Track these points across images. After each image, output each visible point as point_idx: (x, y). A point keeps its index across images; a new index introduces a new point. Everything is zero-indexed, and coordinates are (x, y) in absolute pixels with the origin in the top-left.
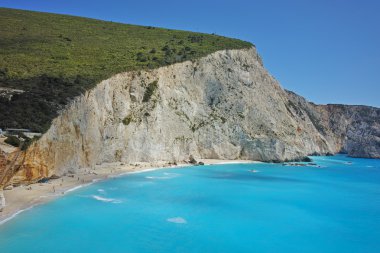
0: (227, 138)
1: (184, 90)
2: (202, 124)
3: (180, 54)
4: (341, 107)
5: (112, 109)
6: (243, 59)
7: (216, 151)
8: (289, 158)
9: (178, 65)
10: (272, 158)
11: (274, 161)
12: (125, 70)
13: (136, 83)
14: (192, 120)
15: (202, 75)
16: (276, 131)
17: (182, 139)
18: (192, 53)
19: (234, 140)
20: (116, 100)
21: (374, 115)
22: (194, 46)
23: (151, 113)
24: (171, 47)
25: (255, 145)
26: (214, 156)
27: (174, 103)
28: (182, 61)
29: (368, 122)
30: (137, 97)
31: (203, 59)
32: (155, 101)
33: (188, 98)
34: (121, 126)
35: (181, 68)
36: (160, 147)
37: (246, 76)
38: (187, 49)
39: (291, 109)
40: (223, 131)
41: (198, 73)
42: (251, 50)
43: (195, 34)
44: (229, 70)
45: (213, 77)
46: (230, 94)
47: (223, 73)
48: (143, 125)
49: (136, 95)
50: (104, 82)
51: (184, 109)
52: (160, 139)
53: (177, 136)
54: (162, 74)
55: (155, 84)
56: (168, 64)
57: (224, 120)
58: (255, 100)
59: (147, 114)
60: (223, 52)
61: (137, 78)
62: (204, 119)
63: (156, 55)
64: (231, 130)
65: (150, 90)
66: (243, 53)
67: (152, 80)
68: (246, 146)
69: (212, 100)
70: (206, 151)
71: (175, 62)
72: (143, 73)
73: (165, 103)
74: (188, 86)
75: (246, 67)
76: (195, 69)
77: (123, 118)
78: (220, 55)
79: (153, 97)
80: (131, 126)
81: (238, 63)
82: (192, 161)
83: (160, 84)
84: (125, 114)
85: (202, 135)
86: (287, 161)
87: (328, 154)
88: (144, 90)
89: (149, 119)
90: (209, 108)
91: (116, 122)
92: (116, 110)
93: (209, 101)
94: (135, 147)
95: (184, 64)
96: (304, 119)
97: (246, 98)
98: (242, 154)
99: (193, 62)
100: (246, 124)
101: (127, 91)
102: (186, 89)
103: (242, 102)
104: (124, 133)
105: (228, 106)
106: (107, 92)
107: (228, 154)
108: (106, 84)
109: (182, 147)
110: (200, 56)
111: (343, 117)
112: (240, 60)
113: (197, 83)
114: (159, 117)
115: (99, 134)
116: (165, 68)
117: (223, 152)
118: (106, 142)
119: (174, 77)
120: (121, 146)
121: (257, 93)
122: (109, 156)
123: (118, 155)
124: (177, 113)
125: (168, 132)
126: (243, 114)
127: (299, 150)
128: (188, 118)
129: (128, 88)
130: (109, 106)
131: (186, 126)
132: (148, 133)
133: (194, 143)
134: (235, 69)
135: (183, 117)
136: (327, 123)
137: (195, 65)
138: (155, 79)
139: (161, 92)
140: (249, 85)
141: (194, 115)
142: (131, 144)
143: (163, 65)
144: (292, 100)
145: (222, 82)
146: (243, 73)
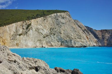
1: (41, 26)
2: (47, 36)
4: (106, 30)
5: (15, 32)
7: (52, 44)
8: (78, 46)
10: (71, 46)
11: (72, 47)
12: (21, 21)
14: (44, 35)
15: (47, 21)
16: (73, 37)
17: (40, 40)
19: (58, 41)
20: (17, 29)
25: (65, 42)
27: (37, 30)
28: (40, 17)
31: (48, 16)
33: (42, 28)
34: (18, 36)
37: (63, 21)
40: (54, 38)
41: (45, 21)
42: (66, 13)
44: (57, 19)
45: (51, 22)
46: (57, 26)
47: (55, 20)
48: (25, 36)
49: (24, 27)
50: (13, 24)
51: (41, 31)
52: (32, 40)
53: (38, 39)
54: (33, 22)
55: (30, 24)
56: (35, 18)
57: (54, 34)
58: (66, 28)
59: (27, 33)
60: (55, 14)
61: (25, 23)
62: (48, 34)
64: (57, 37)
65: (29, 26)
66: (62, 14)
67: (29, 23)
68: (62, 42)
69: (51, 29)
70: (49, 44)
71: (38, 18)
72: (27, 21)
73: (34, 30)
75: (63, 18)
76: (45, 20)
77: (19, 34)
78: (54, 15)
79: (29, 28)
80: (21, 36)
81: (60, 17)
82: (43, 46)
83: (32, 24)
84: (20, 32)
85: (47, 39)
86: (77, 47)
88: (26, 26)
91: (16, 35)
92: (17, 32)
93: (50, 29)
94: (23, 42)
95: (41, 18)
96: (90, 35)
97: (63, 28)
98: (61, 45)
99: (44, 18)
100: (62, 36)
101: (21, 27)
102: (42, 25)
103: (61, 29)
104: (19, 38)
105: (56, 30)
106: (14, 27)
107: (56, 45)
108: (14, 24)
109: (40, 43)
110: (47, 16)
111: (107, 34)
112: (61, 16)
113: (45, 23)
114: (31, 34)
115: (9, 38)
116: (34, 19)
117: (54, 44)
118: (12, 40)
119: (37, 22)
120: (18, 42)
121: (67, 26)
122: (14, 45)
123: (17, 44)
124: (39, 33)
125: (35, 38)
126: (61, 32)
127: (82, 43)
128: (42, 34)
129: (22, 26)
130: (15, 30)
131: (42, 37)
132: (27, 38)
133: (44, 41)
134: (59, 19)
135: (40, 34)
136: (101, 36)
137: (45, 18)
138: (30, 23)
139: (32, 26)
140: (64, 23)
141: (45, 33)
142: (22, 41)
143: (33, 19)
144: (86, 29)
145: (55, 23)
146: (62, 20)
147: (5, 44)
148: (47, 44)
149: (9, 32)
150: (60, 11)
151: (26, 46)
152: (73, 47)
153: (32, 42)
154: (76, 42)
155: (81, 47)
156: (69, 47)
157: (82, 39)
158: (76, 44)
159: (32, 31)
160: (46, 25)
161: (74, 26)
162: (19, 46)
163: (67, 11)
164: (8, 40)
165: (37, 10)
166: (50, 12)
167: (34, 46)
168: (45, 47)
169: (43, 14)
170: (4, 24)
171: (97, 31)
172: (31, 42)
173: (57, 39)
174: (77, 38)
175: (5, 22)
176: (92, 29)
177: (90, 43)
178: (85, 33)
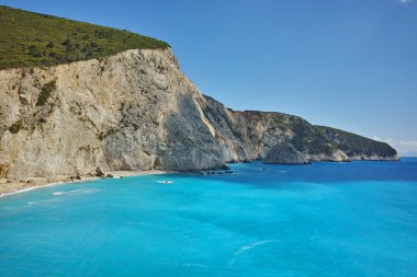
0: (140, 146)
1: (88, 92)
2: (111, 131)
3: (84, 50)
4: (258, 113)
6: (158, 60)
7: (128, 162)
9: (81, 63)
10: (189, 167)
11: (191, 171)
12: (12, 66)
13: (28, 81)
14: (99, 126)
15: (111, 76)
16: (192, 138)
18: (99, 50)
19: (148, 149)
21: (287, 121)
22: (101, 42)
23: (48, 119)
24: (73, 42)
25: (170, 153)
26: (126, 168)
27: (77, 108)
28: (86, 59)
29: (282, 129)
30: (29, 99)
31: (112, 58)
32: (52, 105)
33: (93, 101)
34: (7, 135)
35: (85, 67)
36: (59, 158)
37: (160, 79)
38: (93, 45)
39: (209, 115)
40: (135, 139)
41: (106, 74)
42: (166, 51)
43: (103, 29)
44: (142, 72)
45: (124, 80)
46: (143, 98)
47: (135, 75)
48: (36, 133)
49: (28, 97)
51: (89, 114)
52: (59, 150)
53: (81, 146)
54: (62, 73)
55: (52, 85)
56: (70, 61)
57: (136, 127)
59: (42, 121)
60: (136, 52)
61: (29, 78)
62: (114, 125)
63: (54, 50)
64: (144, 138)
65: (47, 91)
66: (158, 54)
67: (49, 79)
68: (161, 154)
69: (123, 105)
70: (117, 162)
71: (78, 60)
72: (37, 70)
73: (66, 107)
74: (94, 88)
75: (161, 69)
76: (103, 69)
77: (9, 125)
78: (132, 55)
79: (50, 100)
80: (21, 134)
81: (152, 64)
82: (99, 174)
83: (59, 84)
84: (12, 119)
85: (112, 144)
86: (204, 170)
87: (245, 162)
88: (38, 91)
89: (45, 126)
90: (119, 114)
93: (119, 106)
94: (27, 160)
95: (89, 62)
96: (222, 126)
97: (161, 103)
98: (157, 163)
99: (100, 61)
100: (161, 132)
101: (15, 92)
102: (92, 91)
103: (156, 108)
104: (11, 143)
105: (140, 111)
107: (140, 164)
109: (87, 158)
110: (109, 55)
111: (259, 123)
112: (154, 61)
113: (105, 85)
114: (58, 123)
116: (66, 66)
117: (135, 163)
119: (77, 77)
120: (7, 159)
124: (81, 119)
125: (69, 141)
126: (158, 120)
127: (216, 159)
128: (94, 125)
129: (17, 88)
131: (92, 134)
132: (44, 143)
133: (101, 153)
134: (149, 71)
135: (88, 124)
136: (244, 130)
137: (102, 64)
138: (52, 78)
139: (60, 94)
140: (164, 89)
141: (102, 121)
142: (21, 156)
143: (63, 63)
144: (210, 106)
145: (134, 84)
146: (158, 74)
148: (108, 161)
151: (37, 175)
152: (193, 171)
155: (214, 168)
158: (203, 160)
159: (59, 111)
160: (107, 90)
162: (11, 175)
168: (109, 175)
171: (233, 112)
172: (56, 158)
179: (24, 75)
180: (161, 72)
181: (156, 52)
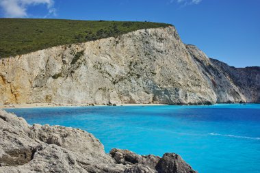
0: (141, 88)
1: (108, 56)
2: (121, 79)
4: (257, 68)
5: (45, 69)
6: (159, 34)
7: (133, 98)
8: (192, 102)
10: (177, 101)
11: (178, 104)
13: (67, 52)
14: (114, 76)
15: (123, 46)
16: (181, 83)
17: (104, 90)
18: (117, 32)
19: (147, 90)
20: (49, 63)
23: (76, 71)
25: (163, 92)
26: (132, 101)
27: (98, 66)
28: (106, 37)
31: (124, 35)
32: (79, 63)
33: (111, 62)
34: (51, 80)
35: (105, 42)
37: (160, 46)
38: (115, 30)
40: (138, 84)
41: (119, 45)
42: (167, 28)
44: (147, 42)
45: (132, 48)
46: (146, 58)
47: (142, 45)
48: (69, 79)
49: (66, 60)
50: (39, 51)
51: (107, 69)
52: (84, 89)
53: (100, 87)
54: (89, 47)
55: (82, 53)
56: (94, 39)
57: (139, 76)
58: (166, 62)
59: (72, 72)
60: (143, 31)
61: (68, 49)
62: (123, 75)
63: (90, 35)
64: (145, 83)
65: (77, 57)
66: (159, 31)
67: (80, 50)
68: (157, 93)
69: (131, 63)
70: (126, 98)
71: (100, 38)
72: (73, 46)
73: (91, 65)
74: (112, 54)
75: (161, 40)
76: (117, 42)
77: (53, 75)
78: (140, 33)
79: (79, 61)
80: (59, 79)
81: (155, 37)
82: (110, 103)
83: (86, 53)
84: (56, 71)
85: (122, 87)
86: (190, 104)
88: (72, 56)
89: (74, 75)
90: (128, 68)
91: (46, 77)
92: (48, 69)
93: (129, 64)
94: (62, 93)
95: (108, 39)
96: (220, 77)
97: (159, 61)
98: (154, 99)
99: (115, 38)
100: (157, 79)
102: (110, 55)
103: (154, 64)
104: (53, 84)
105: (143, 66)
106: (42, 58)
107: (142, 100)
108: (42, 53)
109: (104, 95)
110: (122, 34)
111: (258, 75)
112: (156, 35)
113: (118, 51)
114: (84, 74)
115: (29, 84)
116: (92, 42)
117: (139, 99)
118: (35, 89)
119: (100, 48)
120: (51, 92)
121: (170, 58)
122: (40, 99)
123: (48, 99)
124: (101, 72)
125: (92, 84)
126: (155, 71)
127: (201, 96)
128: (110, 75)
129: (61, 56)
130: (43, 66)
131: (108, 81)
132: (74, 84)
133: (115, 92)
134: (151, 41)
136: (245, 81)
137: (117, 39)
138: (82, 49)
139: (87, 58)
140: (162, 52)
141: (116, 73)
142: (59, 91)
143: (90, 40)
145: (141, 51)
146: (158, 44)
147: (18, 98)
148: (120, 98)
149: (28, 69)
150: (154, 23)
151: (69, 102)
152: (180, 104)
153: (84, 94)
154: (188, 94)
155: (200, 104)
156: (172, 104)
157: (203, 86)
158: (189, 97)
159: (85, 67)
160: (120, 55)
161: (185, 59)
162: (53, 102)
163: (171, 25)
164: (26, 87)
165: (101, 21)
166: (130, 26)
167: (90, 102)
168: (114, 105)
169: (113, 30)
170: (17, 51)
171: (236, 69)
172: (82, 94)
173: (145, 86)
174: (190, 85)
175: (20, 47)
176: (226, 64)
177: (221, 96)
178: (210, 74)
179: (66, 49)
180: (161, 42)
181: (158, 29)
